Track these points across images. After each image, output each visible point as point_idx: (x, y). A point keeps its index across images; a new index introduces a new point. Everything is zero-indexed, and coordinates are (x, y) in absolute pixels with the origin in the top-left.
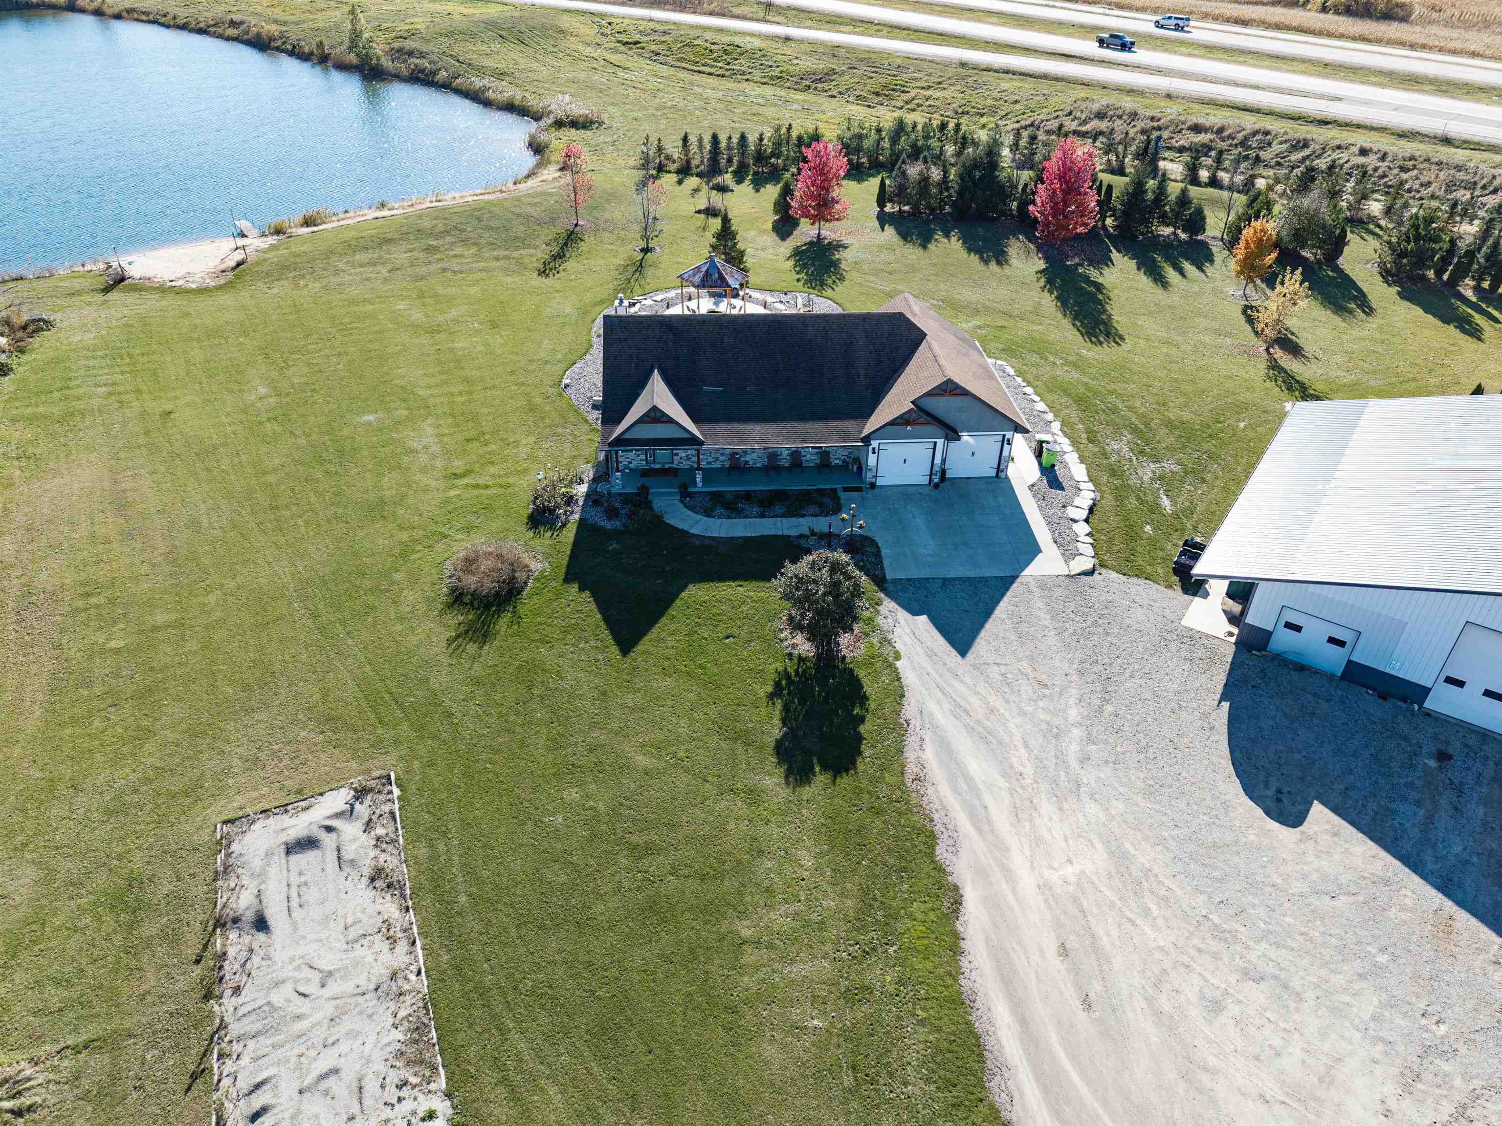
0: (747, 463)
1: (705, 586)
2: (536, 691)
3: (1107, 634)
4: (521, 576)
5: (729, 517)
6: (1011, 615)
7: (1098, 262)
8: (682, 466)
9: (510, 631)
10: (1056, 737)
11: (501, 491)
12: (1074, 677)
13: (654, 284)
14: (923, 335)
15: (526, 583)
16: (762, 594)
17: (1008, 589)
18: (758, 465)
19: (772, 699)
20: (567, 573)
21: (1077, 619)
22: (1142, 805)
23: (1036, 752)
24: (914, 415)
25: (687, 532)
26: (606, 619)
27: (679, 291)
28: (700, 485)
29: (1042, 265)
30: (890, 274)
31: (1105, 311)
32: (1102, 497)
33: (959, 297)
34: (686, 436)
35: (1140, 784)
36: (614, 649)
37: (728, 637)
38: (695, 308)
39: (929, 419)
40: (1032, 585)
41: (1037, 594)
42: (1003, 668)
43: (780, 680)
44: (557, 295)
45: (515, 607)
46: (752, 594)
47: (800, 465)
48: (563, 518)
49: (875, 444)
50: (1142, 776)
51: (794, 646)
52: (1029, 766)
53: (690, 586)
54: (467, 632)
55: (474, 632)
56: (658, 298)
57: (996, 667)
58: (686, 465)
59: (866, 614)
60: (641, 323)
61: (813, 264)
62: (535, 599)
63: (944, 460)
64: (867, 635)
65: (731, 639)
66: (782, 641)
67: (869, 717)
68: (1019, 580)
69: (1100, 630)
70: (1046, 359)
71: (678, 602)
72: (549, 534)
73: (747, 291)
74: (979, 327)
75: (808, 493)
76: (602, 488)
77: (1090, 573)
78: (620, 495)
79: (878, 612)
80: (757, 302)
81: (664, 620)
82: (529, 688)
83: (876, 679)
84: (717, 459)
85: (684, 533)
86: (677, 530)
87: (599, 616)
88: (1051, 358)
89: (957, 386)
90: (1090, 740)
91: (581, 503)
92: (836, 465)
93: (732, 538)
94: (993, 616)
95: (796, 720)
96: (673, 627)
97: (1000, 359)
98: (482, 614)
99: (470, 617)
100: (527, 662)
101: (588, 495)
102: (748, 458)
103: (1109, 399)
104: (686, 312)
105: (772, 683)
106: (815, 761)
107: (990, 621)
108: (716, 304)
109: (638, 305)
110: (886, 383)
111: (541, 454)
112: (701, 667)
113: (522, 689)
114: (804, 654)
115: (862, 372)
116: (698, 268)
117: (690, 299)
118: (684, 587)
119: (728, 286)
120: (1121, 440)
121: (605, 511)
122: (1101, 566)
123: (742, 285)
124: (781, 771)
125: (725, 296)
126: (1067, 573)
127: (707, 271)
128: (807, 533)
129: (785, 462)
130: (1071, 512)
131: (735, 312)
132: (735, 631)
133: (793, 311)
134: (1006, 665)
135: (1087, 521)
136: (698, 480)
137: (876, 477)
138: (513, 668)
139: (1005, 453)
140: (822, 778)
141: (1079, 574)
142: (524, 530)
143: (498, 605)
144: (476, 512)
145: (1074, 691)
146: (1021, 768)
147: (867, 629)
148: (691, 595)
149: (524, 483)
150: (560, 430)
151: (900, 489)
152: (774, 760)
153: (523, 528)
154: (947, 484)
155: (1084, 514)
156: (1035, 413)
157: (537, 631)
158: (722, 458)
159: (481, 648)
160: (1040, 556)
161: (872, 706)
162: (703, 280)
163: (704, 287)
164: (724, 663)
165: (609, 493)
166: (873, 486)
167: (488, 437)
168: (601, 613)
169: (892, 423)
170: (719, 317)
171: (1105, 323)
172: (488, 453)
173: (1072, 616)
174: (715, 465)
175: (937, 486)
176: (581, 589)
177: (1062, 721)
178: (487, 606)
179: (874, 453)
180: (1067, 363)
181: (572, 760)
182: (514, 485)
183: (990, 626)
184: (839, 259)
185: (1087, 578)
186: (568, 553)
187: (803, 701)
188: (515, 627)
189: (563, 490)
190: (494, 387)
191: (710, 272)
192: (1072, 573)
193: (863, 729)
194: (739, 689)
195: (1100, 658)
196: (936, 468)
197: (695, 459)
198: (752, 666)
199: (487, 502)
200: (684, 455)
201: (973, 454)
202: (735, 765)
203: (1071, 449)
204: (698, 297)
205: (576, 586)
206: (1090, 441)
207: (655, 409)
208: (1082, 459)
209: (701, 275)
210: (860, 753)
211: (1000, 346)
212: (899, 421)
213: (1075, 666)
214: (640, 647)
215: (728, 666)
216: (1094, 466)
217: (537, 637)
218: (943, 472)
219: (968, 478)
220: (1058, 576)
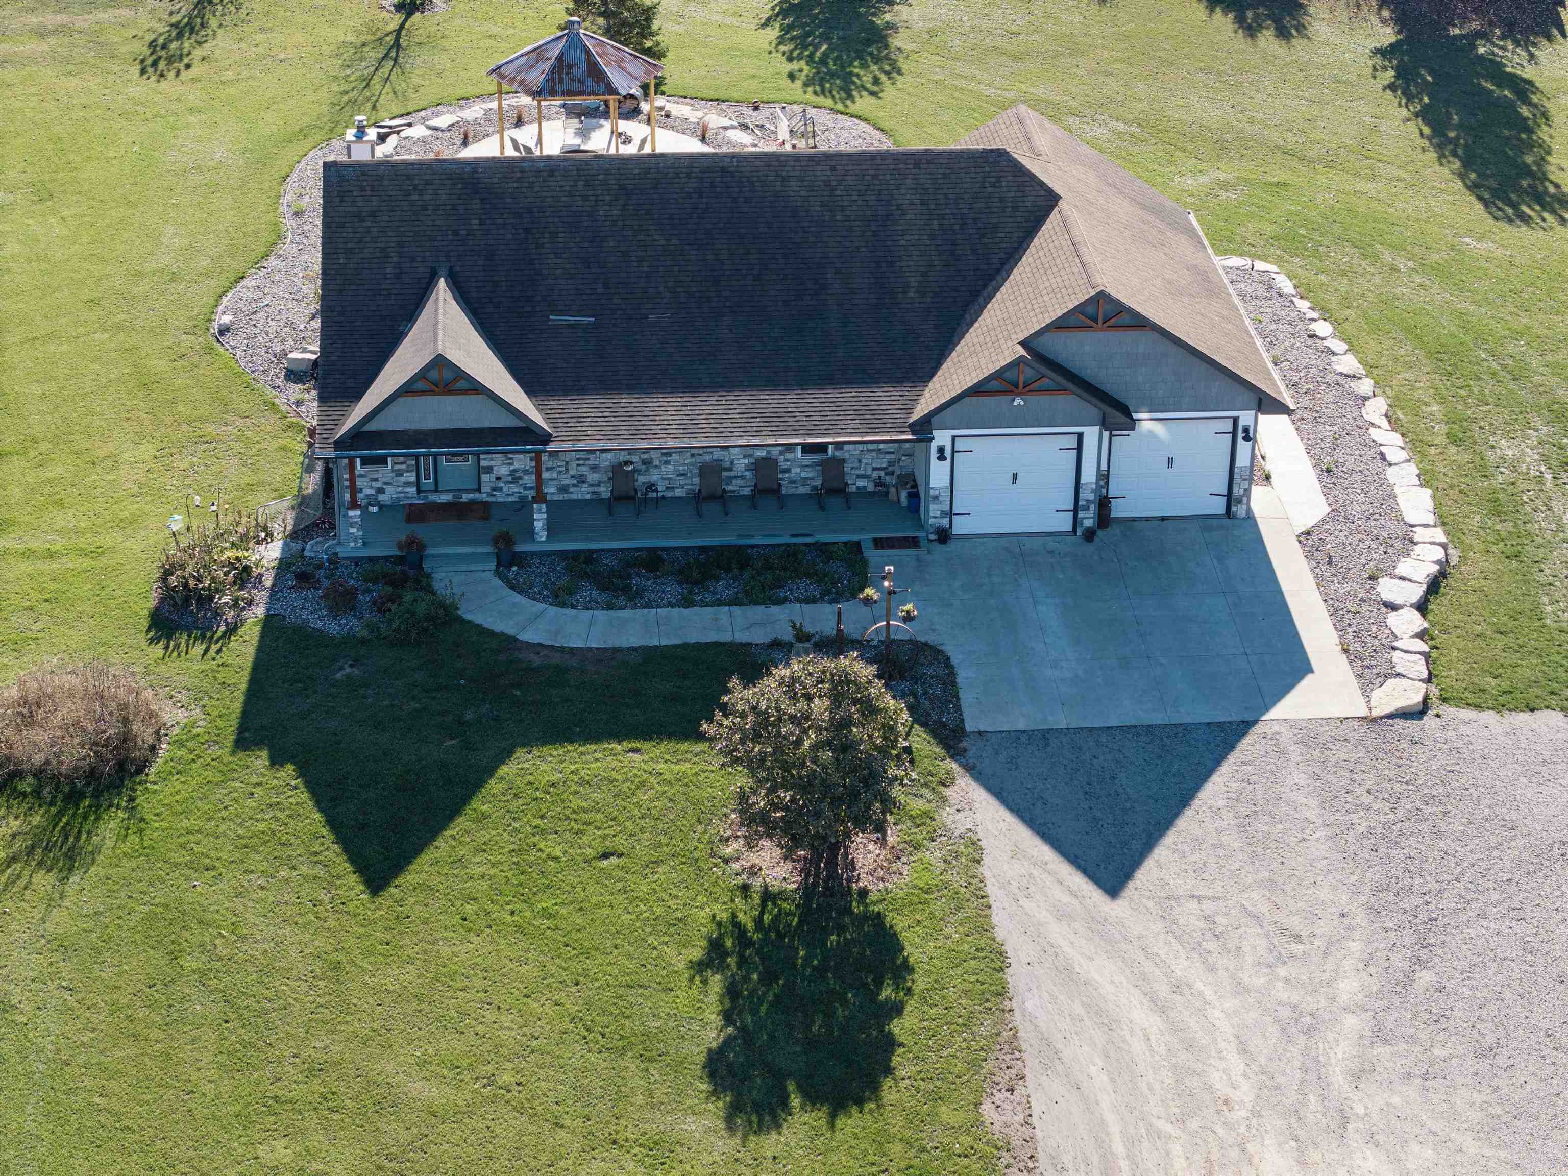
0: (651, 487)
1: (558, 751)
2: (189, 963)
3: (1439, 834)
4: (143, 732)
5: (610, 607)
6: (1234, 800)
7: (1528, 31)
8: (500, 498)
9: (126, 847)
10: (1309, 1031)
11: (86, 563)
12: (1360, 918)
13: (431, 92)
14: (1051, 199)
15: (153, 749)
16: (685, 767)
17: (1231, 747)
18: (678, 493)
19: (700, 972)
20: (242, 729)
21: (1376, 806)
22: (1472, 1151)
23: (1263, 1060)
24: (1027, 373)
25: (514, 639)
26: (333, 823)
27: (494, 105)
28: (542, 535)
29: (1388, 35)
30: (1015, 58)
31: (1531, 146)
32: (1463, 559)
33: (1181, 114)
34: (509, 422)
35: (1476, 1116)
36: (353, 880)
37: (605, 856)
38: (532, 144)
39: (1060, 379)
40: (1286, 736)
41: (1295, 757)
42: (1208, 907)
43: (721, 936)
44: (192, 119)
45: (132, 799)
46: (661, 767)
47: (775, 491)
48: (230, 615)
49: (942, 437)
50: (1478, 1098)
51: (754, 871)
52: (1245, 1086)
53: (520, 753)
54: (30, 851)
55: (47, 849)
56: (443, 121)
57: (1193, 905)
58: (509, 494)
59: (917, 805)
60: (409, 177)
61: (826, 38)
62: (176, 783)
63: (1104, 477)
64: (917, 847)
65: (614, 860)
66: (726, 861)
67: (911, 1005)
68: (1258, 729)
69: (1426, 827)
70: (1376, 257)
71: (494, 786)
72: (199, 649)
73: (660, 101)
74: (1225, 185)
75: (791, 553)
76: (314, 548)
77: (1419, 712)
78: (357, 561)
79: (944, 800)
80: (683, 127)
81: (461, 823)
82: (174, 956)
83: (934, 933)
84: (582, 480)
85: (509, 642)
86: (492, 634)
87: (317, 816)
88: (1387, 257)
89: (1120, 309)
90: (1380, 1035)
91: (268, 583)
92: (861, 492)
93: (616, 650)
94: (1196, 803)
95: (754, 1012)
96: (483, 836)
97: (1264, 258)
98: (61, 813)
99: (36, 820)
100: (166, 906)
101: (283, 566)
102: (654, 476)
103: (1511, 348)
104: (510, 152)
105: (704, 943)
106: (791, 1087)
107: (1189, 812)
108: (583, 133)
109: (393, 140)
110: (967, 305)
111: (170, 482)
112: (547, 914)
113: (159, 958)
114: (775, 885)
115: (914, 281)
116: (539, 53)
117: (519, 122)
118: (505, 755)
119: (612, 90)
120: (1526, 437)
121: (325, 596)
122: (1444, 700)
123: (645, 87)
124: (718, 1107)
125: (606, 115)
126: (1364, 712)
127: (560, 58)
128: (787, 635)
129: (741, 486)
130: (1387, 589)
131: (630, 150)
132: (621, 842)
133: (769, 147)
134: (1215, 899)
135: (1422, 607)
136: (538, 525)
137: (950, 514)
138: (136, 917)
139: (1243, 460)
140: (806, 1118)
141: (1391, 716)
142: (144, 644)
143: (96, 795)
144: (31, 609)
145: (1355, 946)
146: (1229, 1091)
147: (919, 835)
148: (522, 772)
149: (135, 545)
150: (210, 429)
151: (1003, 542)
152: (704, 1087)
153: (142, 639)
154: (1114, 531)
155: (1416, 593)
156: (1330, 378)
157: (182, 846)
158: (593, 477)
159: (64, 880)
160: (1308, 680)
161: (920, 982)
162: (550, 79)
163: (553, 93)
164: (598, 906)
165: (334, 560)
166: (944, 536)
167: (44, 447)
168: (321, 810)
169: (976, 390)
170: (586, 162)
171: (1530, 174)
172: (50, 482)
173: (1367, 799)
174: (577, 494)
175: (1090, 535)
176: (276, 761)
177: (1323, 1003)
178: (73, 798)
179: (942, 458)
180: (1422, 267)
181: (274, 1090)
182: (113, 550)
183: (1186, 822)
184: (889, 26)
185: (1408, 724)
186: (244, 686)
187: (768, 978)
188: (134, 838)
189: (228, 554)
190: (52, 336)
191: (567, 59)
192: (1376, 713)
193: (898, 1028)
194: (630, 957)
195: (1418, 880)
196: (1087, 495)
197: (530, 480)
198: (659, 911)
199: (53, 586)
200: (504, 471)
201: (1170, 461)
202: (621, 1097)
203: (1404, 455)
204: (540, 119)
205: (264, 754)
206: (1452, 439)
207: (440, 362)
208: (1426, 479)
209: (547, 66)
210: (889, 1071)
211: (1269, 229)
212: (995, 385)
213: (1363, 899)
214: (411, 877)
215: (606, 911)
216: (1454, 493)
217: (183, 857)
218: (1104, 503)
219: (1163, 519)
220: (1343, 720)
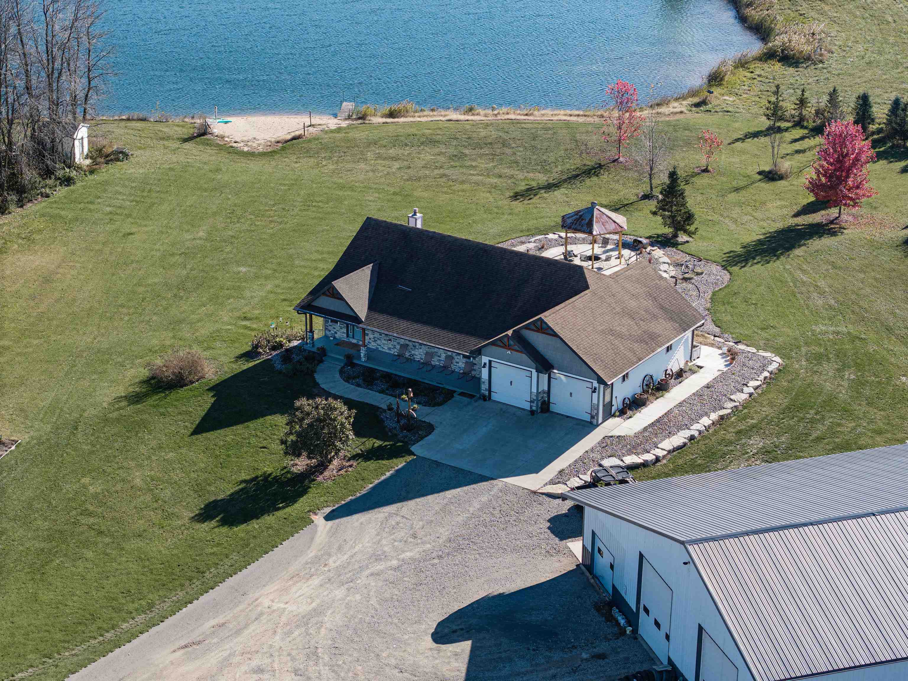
0: (411, 355)
4: (194, 377)
6: (454, 497)
10: (378, 560)
12: (441, 540)
15: (193, 382)
17: (476, 483)
19: (240, 482)
20: (219, 385)
23: (353, 560)
26: (207, 415)
28: (363, 359)
35: (388, 596)
39: (521, 347)
40: (498, 487)
42: (403, 520)
43: (260, 476)
45: (170, 393)
47: (448, 368)
49: (484, 359)
52: (338, 564)
57: (399, 518)
58: (373, 345)
62: (187, 392)
63: (546, 393)
66: (291, 460)
68: (492, 482)
72: (242, 362)
81: (239, 426)
82: (127, 431)
85: (315, 385)
87: (206, 412)
89: (548, 327)
90: (396, 569)
98: (151, 390)
99: (143, 390)
105: (253, 476)
106: (222, 514)
114: (294, 470)
126: (535, 490)
134: (408, 519)
136: (362, 355)
137: (490, 391)
139: (594, 401)
140: (213, 523)
142: (233, 357)
143: (163, 389)
145: (428, 546)
146: (331, 563)
152: (202, 507)
154: (548, 415)
160: (532, 475)
164: (243, 458)
166: (487, 398)
168: (209, 411)
169: (493, 343)
175: (533, 413)
176: (214, 396)
177: (394, 555)
178: (158, 387)
179: (485, 367)
181: (106, 468)
187: (256, 490)
189: (278, 339)
192: (539, 491)
196: (533, 397)
200: (372, 336)
201: (571, 394)
205: (215, 392)
207: (333, 286)
212: (499, 343)
213: (451, 536)
218: (547, 403)
219: (568, 417)
220: (523, 489)
